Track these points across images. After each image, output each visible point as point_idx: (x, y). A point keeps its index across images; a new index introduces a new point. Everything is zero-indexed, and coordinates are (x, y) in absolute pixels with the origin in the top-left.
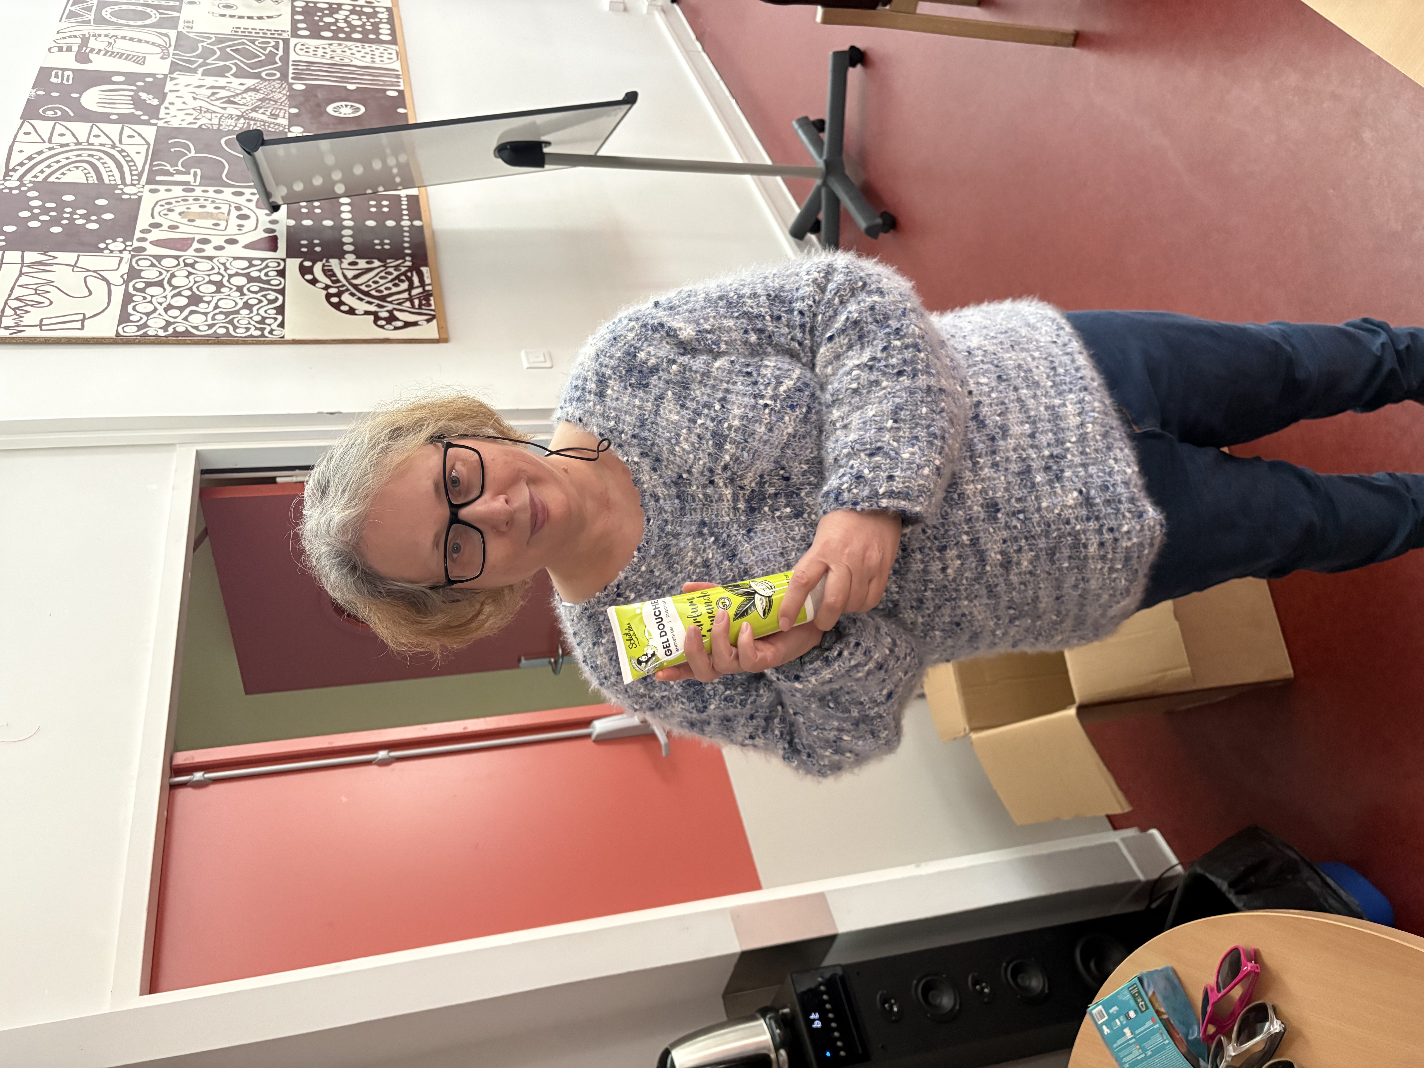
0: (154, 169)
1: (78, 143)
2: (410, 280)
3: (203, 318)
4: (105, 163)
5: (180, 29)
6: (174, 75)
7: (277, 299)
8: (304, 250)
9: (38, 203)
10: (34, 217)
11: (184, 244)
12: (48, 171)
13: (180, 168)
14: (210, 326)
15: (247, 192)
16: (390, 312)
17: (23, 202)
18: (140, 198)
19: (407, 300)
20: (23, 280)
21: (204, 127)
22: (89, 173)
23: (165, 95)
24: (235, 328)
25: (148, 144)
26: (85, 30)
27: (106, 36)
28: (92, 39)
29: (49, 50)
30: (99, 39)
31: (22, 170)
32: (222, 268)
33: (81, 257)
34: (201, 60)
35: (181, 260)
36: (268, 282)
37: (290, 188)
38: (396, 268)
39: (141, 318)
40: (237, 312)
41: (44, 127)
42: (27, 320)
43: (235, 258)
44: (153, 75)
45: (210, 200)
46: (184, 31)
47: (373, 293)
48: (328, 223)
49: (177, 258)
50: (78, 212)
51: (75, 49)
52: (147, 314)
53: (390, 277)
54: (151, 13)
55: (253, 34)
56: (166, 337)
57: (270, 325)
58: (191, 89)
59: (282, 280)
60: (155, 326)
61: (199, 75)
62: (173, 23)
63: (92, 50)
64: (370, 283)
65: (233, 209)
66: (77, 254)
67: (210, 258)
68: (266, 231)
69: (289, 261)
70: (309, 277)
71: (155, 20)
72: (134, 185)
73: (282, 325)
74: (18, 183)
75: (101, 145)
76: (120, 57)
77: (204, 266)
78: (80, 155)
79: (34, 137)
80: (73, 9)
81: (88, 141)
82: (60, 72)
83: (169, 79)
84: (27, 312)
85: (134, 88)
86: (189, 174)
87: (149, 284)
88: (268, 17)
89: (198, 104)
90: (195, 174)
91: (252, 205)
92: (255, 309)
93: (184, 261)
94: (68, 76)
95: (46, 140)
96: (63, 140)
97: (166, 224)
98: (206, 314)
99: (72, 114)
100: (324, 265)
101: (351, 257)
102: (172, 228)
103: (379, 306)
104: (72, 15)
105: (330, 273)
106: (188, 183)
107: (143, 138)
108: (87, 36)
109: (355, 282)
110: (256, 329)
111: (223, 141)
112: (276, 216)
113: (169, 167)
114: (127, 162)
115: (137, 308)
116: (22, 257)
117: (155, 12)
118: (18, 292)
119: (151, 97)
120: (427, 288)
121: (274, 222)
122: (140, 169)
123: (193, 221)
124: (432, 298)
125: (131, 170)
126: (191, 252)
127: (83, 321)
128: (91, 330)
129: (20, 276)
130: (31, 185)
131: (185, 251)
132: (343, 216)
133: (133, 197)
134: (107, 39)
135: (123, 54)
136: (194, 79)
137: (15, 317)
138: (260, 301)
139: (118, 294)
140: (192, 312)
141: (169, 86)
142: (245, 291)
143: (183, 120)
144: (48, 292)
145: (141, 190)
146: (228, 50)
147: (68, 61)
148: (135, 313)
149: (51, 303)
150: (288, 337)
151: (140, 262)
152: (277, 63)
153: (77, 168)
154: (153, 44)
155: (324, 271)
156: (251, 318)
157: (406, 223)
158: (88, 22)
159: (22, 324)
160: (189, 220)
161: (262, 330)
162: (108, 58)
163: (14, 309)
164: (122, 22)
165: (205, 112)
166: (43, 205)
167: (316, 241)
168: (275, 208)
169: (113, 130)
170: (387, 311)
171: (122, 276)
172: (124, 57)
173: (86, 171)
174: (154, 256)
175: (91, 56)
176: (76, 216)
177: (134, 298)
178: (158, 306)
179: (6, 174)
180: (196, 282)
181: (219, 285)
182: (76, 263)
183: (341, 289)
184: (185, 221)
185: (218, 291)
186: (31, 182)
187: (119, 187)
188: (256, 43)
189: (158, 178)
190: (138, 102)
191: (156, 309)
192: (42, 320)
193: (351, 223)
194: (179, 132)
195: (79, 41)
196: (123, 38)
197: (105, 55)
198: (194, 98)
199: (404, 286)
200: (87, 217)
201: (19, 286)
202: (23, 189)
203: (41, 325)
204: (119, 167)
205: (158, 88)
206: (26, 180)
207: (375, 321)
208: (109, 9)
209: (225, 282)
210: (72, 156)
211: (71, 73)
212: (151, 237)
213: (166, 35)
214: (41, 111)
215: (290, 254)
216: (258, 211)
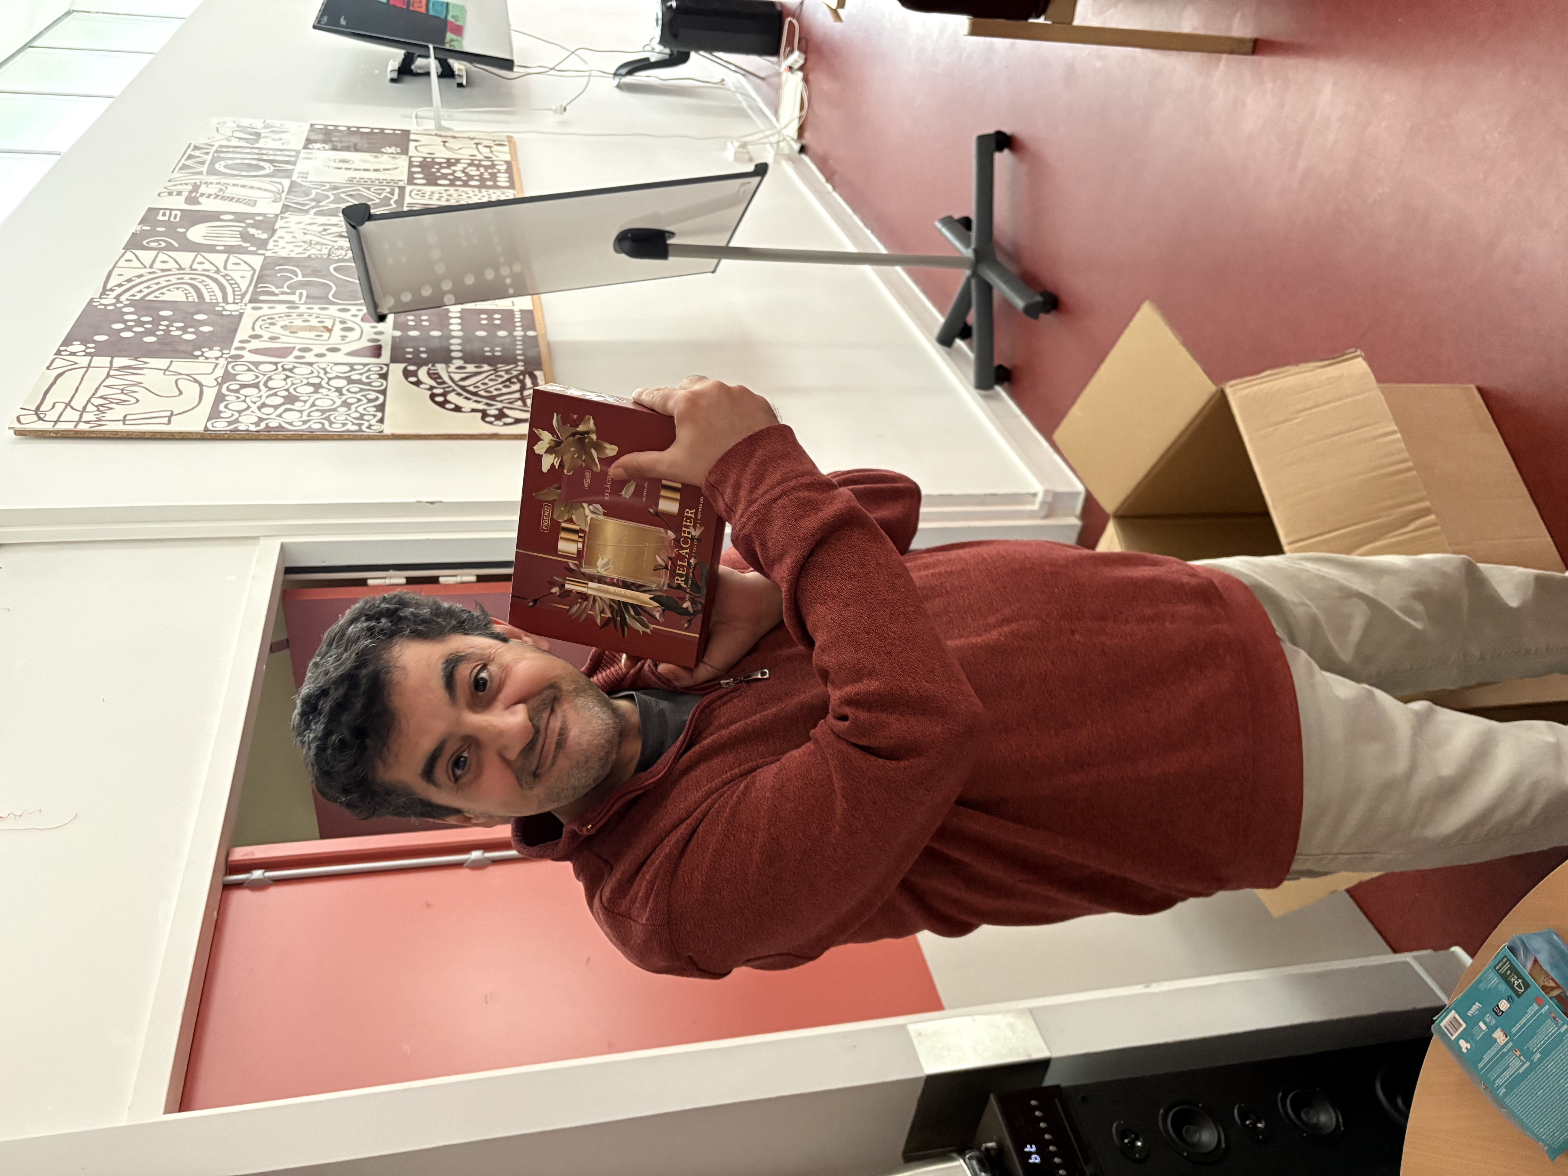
0: (259, 290)
1: (181, 268)
2: (522, 383)
3: (299, 415)
4: (208, 285)
5: (294, 178)
6: (286, 215)
7: (377, 399)
8: (409, 356)
9: (134, 317)
10: (128, 329)
11: (284, 352)
12: (146, 291)
13: (286, 289)
14: (305, 422)
15: (354, 309)
16: (500, 410)
17: (119, 316)
18: (241, 315)
19: (519, 399)
20: (109, 382)
21: (313, 256)
22: (190, 293)
23: (274, 231)
24: (331, 423)
25: (254, 270)
26: (197, 179)
27: (217, 184)
28: (204, 186)
29: (159, 195)
30: (210, 186)
31: (119, 290)
32: (322, 372)
33: (173, 363)
34: (314, 204)
35: (279, 366)
36: (369, 384)
37: (398, 298)
38: (507, 372)
39: (233, 415)
40: (335, 410)
41: (147, 256)
42: (109, 415)
43: (336, 364)
44: (264, 215)
45: (314, 315)
46: (299, 181)
47: (482, 393)
48: (435, 333)
49: (276, 364)
50: (175, 324)
51: (185, 194)
52: (240, 412)
53: (500, 380)
54: (265, 166)
55: (369, 183)
56: (258, 431)
57: (368, 421)
58: (302, 226)
59: (384, 382)
60: (247, 423)
61: (311, 215)
62: (288, 174)
63: (202, 195)
64: (479, 384)
65: (337, 323)
66: (169, 360)
67: (310, 364)
68: (370, 340)
69: (392, 366)
70: (413, 379)
71: (269, 172)
72: (237, 303)
73: (381, 421)
74: (115, 301)
75: (204, 270)
76: (231, 200)
77: (303, 370)
78: (182, 279)
79: (136, 263)
80: (187, 163)
81: (191, 267)
82: (168, 212)
83: (279, 218)
84: (111, 409)
86: (294, 294)
87: (243, 386)
88: (385, 170)
89: (308, 238)
90: (301, 295)
91: (358, 320)
92: (353, 407)
93: (282, 366)
94: (176, 215)
95: (148, 265)
96: (165, 266)
97: (266, 335)
98: (301, 412)
99: (176, 245)
100: (429, 369)
101: (460, 363)
102: (272, 339)
103: (487, 404)
104: (184, 167)
105: (436, 376)
106: (292, 302)
107: (250, 266)
108: (198, 184)
109: (462, 383)
110: (354, 424)
111: (331, 268)
112: (381, 326)
114: (231, 284)
115: (229, 406)
116: (111, 362)
117: (269, 165)
118: (103, 391)
119: (260, 232)
121: (379, 332)
122: (243, 290)
123: (296, 332)
125: (234, 291)
126: (291, 358)
127: (170, 418)
128: (178, 425)
129: (107, 377)
130: (128, 302)
131: (284, 357)
132: (452, 327)
133: (234, 313)
134: (219, 186)
135: (233, 198)
136: (306, 218)
137: (98, 413)
138: (359, 400)
139: (210, 395)
140: (287, 410)
141: (279, 223)
142: (344, 391)
143: (291, 251)
144: (134, 392)
145: (243, 307)
146: (343, 195)
147: (179, 203)
148: (227, 410)
149: (138, 401)
150: (387, 432)
151: (236, 368)
152: (391, 205)
153: (178, 289)
154: (266, 190)
155: (429, 374)
156: (349, 415)
157: (519, 333)
158: (201, 173)
159: (103, 419)
160: (291, 332)
161: (360, 425)
162: (218, 201)
163: (97, 406)
164: (235, 173)
165: (315, 244)
166: (139, 319)
167: (422, 349)
168: (382, 318)
169: (219, 259)
170: (497, 409)
171: (216, 379)
172: (235, 200)
173: (186, 292)
174: (251, 363)
175: (200, 199)
176: (171, 329)
177: (227, 398)
178: (251, 404)
179: (103, 293)
180: (293, 384)
181: (317, 387)
182: (169, 367)
183: (447, 390)
184: (287, 333)
185: (316, 392)
186: (127, 300)
187: (220, 305)
188: (372, 190)
189: (262, 298)
190: (246, 237)
191: (249, 407)
192: (126, 416)
193: (460, 334)
194: (287, 260)
195: (190, 188)
196: (234, 185)
197: (215, 198)
198: (305, 234)
199: (517, 387)
200: (184, 330)
201: (104, 386)
202: (119, 305)
203: (124, 420)
204: (223, 289)
205: (268, 225)
206: (123, 298)
207: (483, 418)
208: (223, 163)
209: (324, 383)
210: (174, 279)
211: (179, 213)
212: (249, 346)
213: (280, 183)
214: (145, 243)
215: (394, 359)
216: (363, 325)
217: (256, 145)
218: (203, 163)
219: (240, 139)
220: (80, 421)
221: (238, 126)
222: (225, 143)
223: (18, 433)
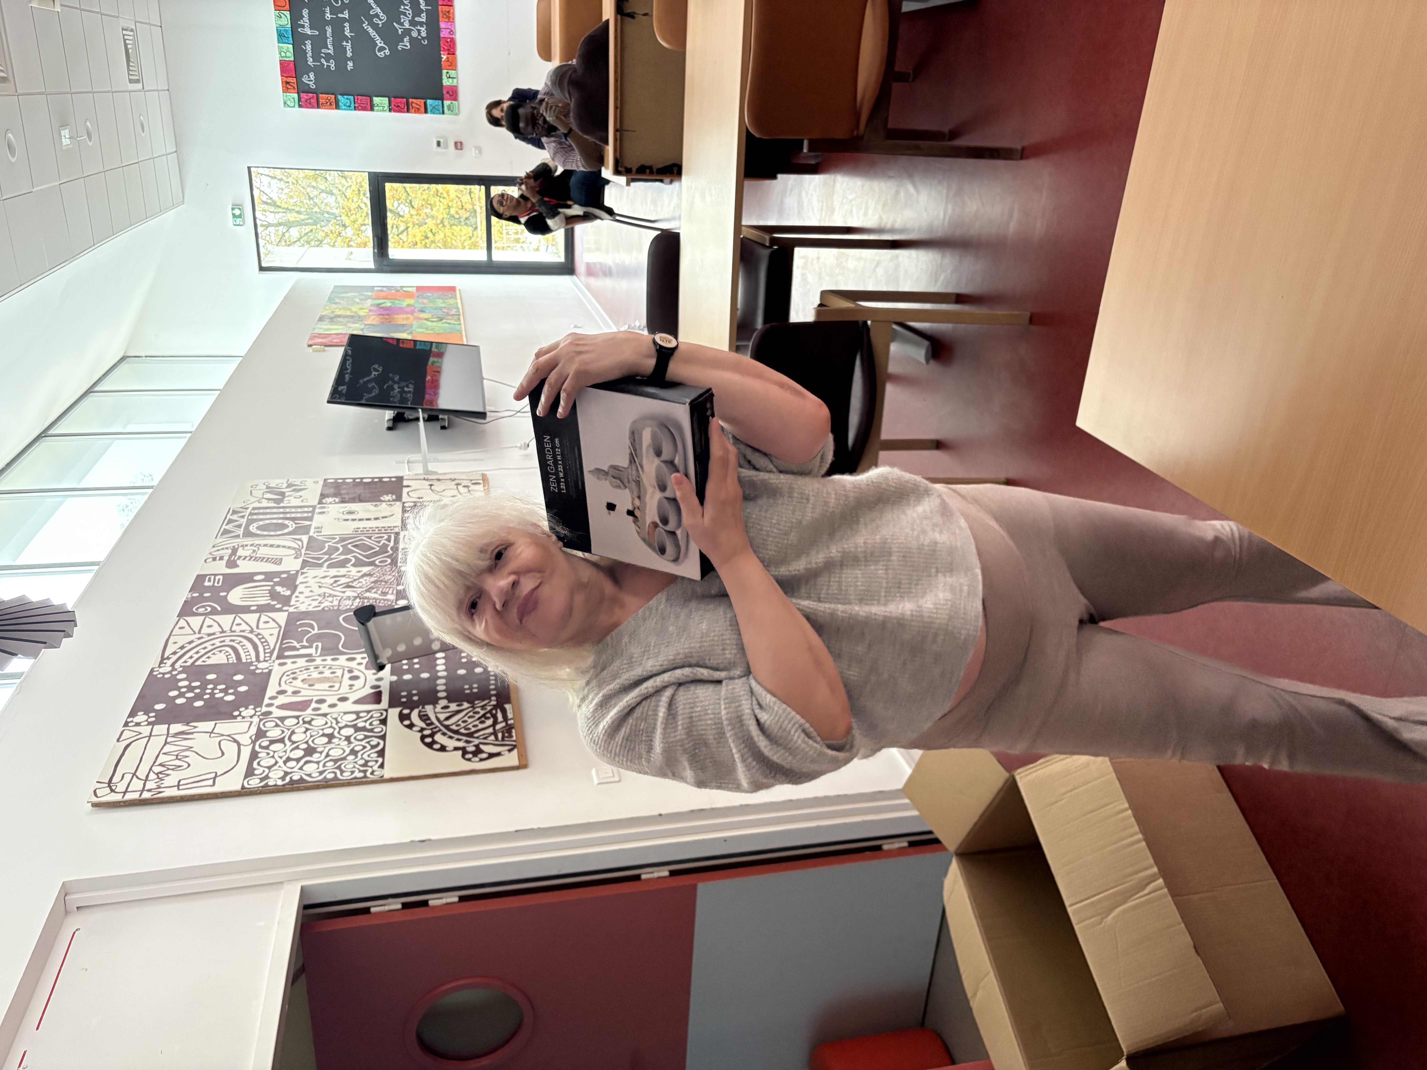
0: (284, 646)
1: (223, 632)
2: (495, 717)
3: (316, 766)
4: (244, 645)
5: (311, 534)
6: (305, 570)
7: (378, 744)
8: (404, 700)
9: (186, 683)
10: (181, 695)
11: (303, 705)
12: (196, 656)
13: (305, 643)
14: (321, 773)
15: (359, 657)
16: (477, 746)
17: (173, 683)
18: (270, 671)
19: (491, 734)
20: (167, 748)
21: (326, 609)
22: (230, 655)
23: (296, 587)
24: (342, 772)
25: (280, 627)
26: (235, 542)
27: (252, 545)
28: (240, 549)
29: (205, 561)
30: (246, 548)
31: (174, 658)
32: (334, 722)
33: (217, 725)
34: (327, 557)
35: (301, 719)
36: (372, 730)
37: (394, 649)
38: (483, 707)
39: (264, 771)
40: (344, 759)
41: (195, 622)
42: (168, 781)
43: (345, 713)
44: (287, 572)
45: (328, 667)
46: (315, 535)
47: (463, 731)
48: (425, 675)
49: (297, 717)
50: (218, 687)
51: (226, 558)
52: (269, 768)
53: (477, 716)
54: (289, 524)
55: (371, 532)
56: (284, 785)
57: (371, 767)
58: (317, 580)
59: (384, 728)
60: (275, 778)
61: (325, 568)
62: (306, 530)
63: (240, 557)
64: (460, 722)
65: (346, 672)
66: (214, 722)
67: (325, 715)
68: (373, 687)
69: (390, 711)
70: (407, 722)
71: (292, 529)
72: (267, 661)
73: (382, 766)
74: (171, 668)
75: (242, 631)
76: (262, 561)
77: (319, 722)
78: (224, 641)
79: (188, 630)
80: (227, 527)
81: (231, 630)
83: (300, 573)
84: (168, 775)
85: (271, 583)
86: (312, 647)
88: (383, 517)
89: (323, 590)
90: (317, 646)
91: (362, 668)
92: (359, 755)
93: (303, 719)
94: (219, 580)
95: (197, 632)
96: (210, 631)
97: (290, 690)
99: (219, 609)
100: (420, 712)
101: (443, 703)
102: (295, 693)
103: (467, 742)
104: (226, 532)
105: (425, 718)
106: (310, 655)
107: (277, 623)
108: (236, 547)
109: (447, 723)
110: (360, 771)
111: (341, 618)
112: (381, 674)
113: (295, 644)
114: (262, 643)
115: (261, 763)
116: (168, 729)
117: (292, 523)
118: (162, 759)
119: (285, 589)
120: (510, 722)
121: (379, 679)
122: (272, 648)
123: (313, 685)
124: (513, 731)
125: (265, 649)
126: (309, 711)
127: (214, 779)
128: (221, 786)
129: (165, 745)
130: (181, 669)
131: (304, 710)
132: (438, 668)
133: (265, 671)
134: (253, 548)
135: (264, 558)
136: (320, 572)
137: (158, 780)
138: (364, 747)
139: (246, 752)
140: (307, 762)
141: (300, 579)
142: (352, 739)
143: (309, 605)
144: (186, 757)
145: (271, 664)
146: (349, 546)
147: (221, 568)
148: (259, 767)
149: (189, 765)
150: (387, 776)
151: (266, 724)
152: (388, 552)
153: (220, 651)
154: (289, 548)
155: (420, 717)
156: (356, 762)
158: (238, 536)
159: (162, 786)
160: (310, 685)
161: (365, 772)
162: (252, 562)
163: (157, 774)
164: (265, 533)
165: (328, 597)
166: (190, 684)
167: (414, 692)
168: (381, 667)
169: (251, 618)
170: (475, 746)
171: (251, 738)
172: (265, 560)
173: (227, 654)
174: (278, 718)
175: (239, 562)
176: (216, 691)
177: (259, 755)
178: (278, 759)
179: (161, 662)
180: (311, 736)
181: (331, 737)
182: (213, 730)
183: (435, 730)
184: (306, 686)
185: (329, 742)
186: (181, 666)
187: (254, 664)
188: (373, 538)
189: (287, 654)
190: (274, 595)
191: (277, 762)
192: (179, 781)
193: (445, 674)
194: (306, 615)
195: (230, 551)
196: (265, 545)
197: (250, 560)
198: (320, 587)
199: (490, 722)
200: (225, 691)
201: (163, 754)
202: (174, 673)
203: (178, 786)
204: (255, 647)
205: (290, 581)
206: (177, 666)
207: (463, 756)
208: (255, 525)
209: (336, 734)
210: (217, 642)
211: (221, 577)
212: (277, 702)
213: (300, 540)
214: (194, 609)
215: (392, 705)
216: (367, 672)
217: (282, 505)
218: (239, 526)
219: (269, 499)
220: (143, 790)
221: (268, 487)
222: (257, 505)
223: (95, 805)
